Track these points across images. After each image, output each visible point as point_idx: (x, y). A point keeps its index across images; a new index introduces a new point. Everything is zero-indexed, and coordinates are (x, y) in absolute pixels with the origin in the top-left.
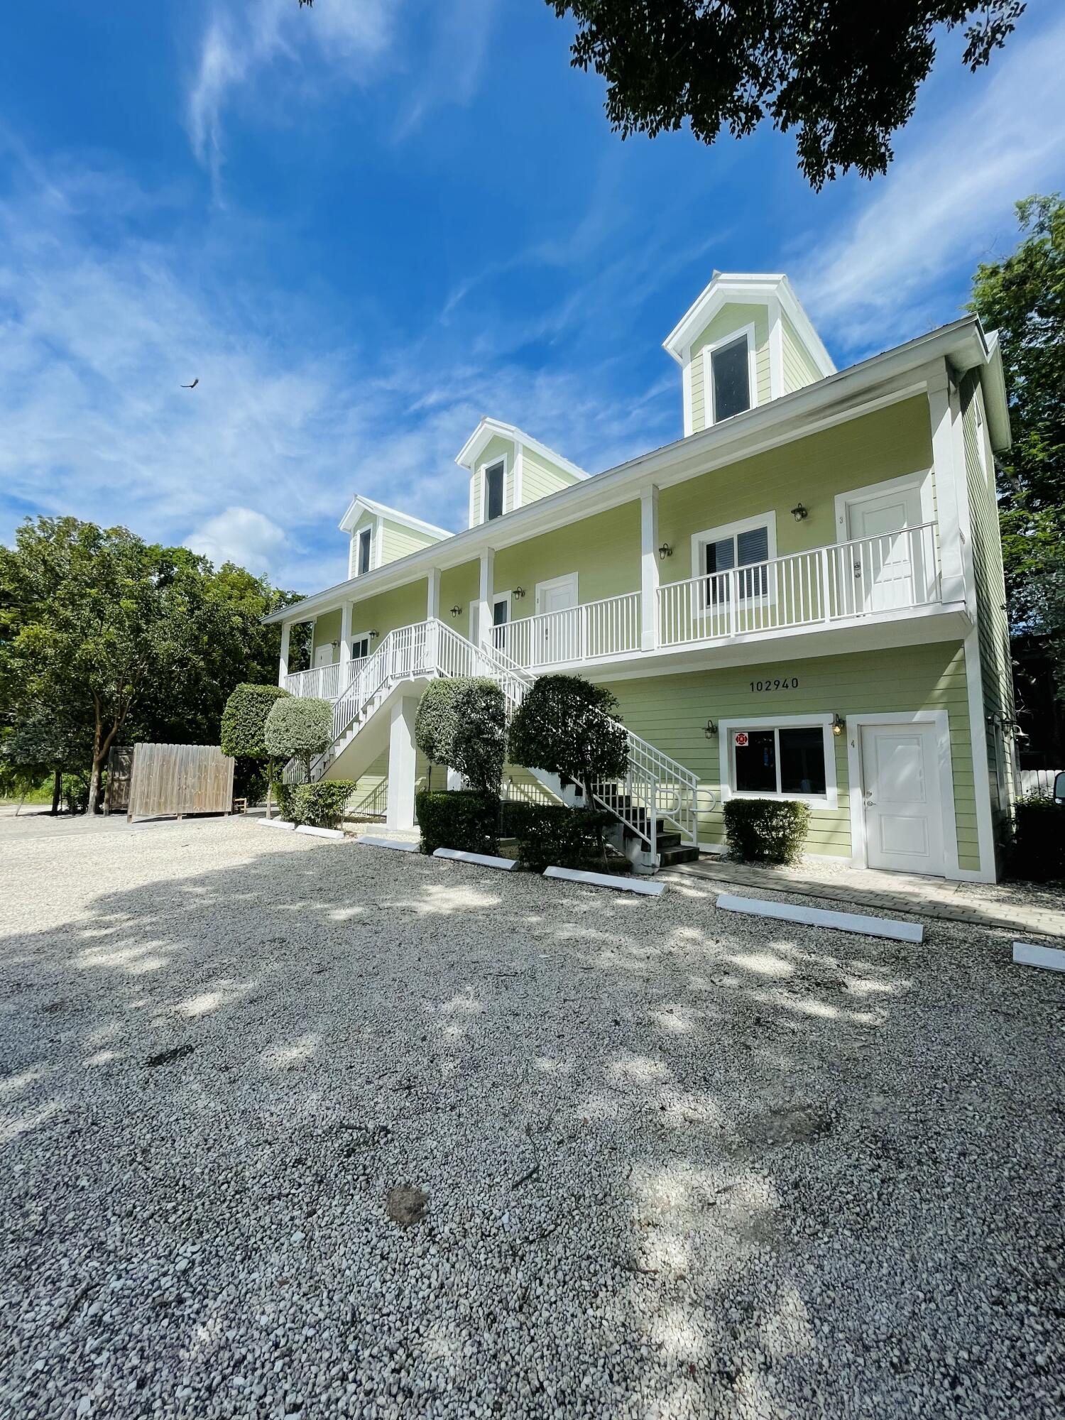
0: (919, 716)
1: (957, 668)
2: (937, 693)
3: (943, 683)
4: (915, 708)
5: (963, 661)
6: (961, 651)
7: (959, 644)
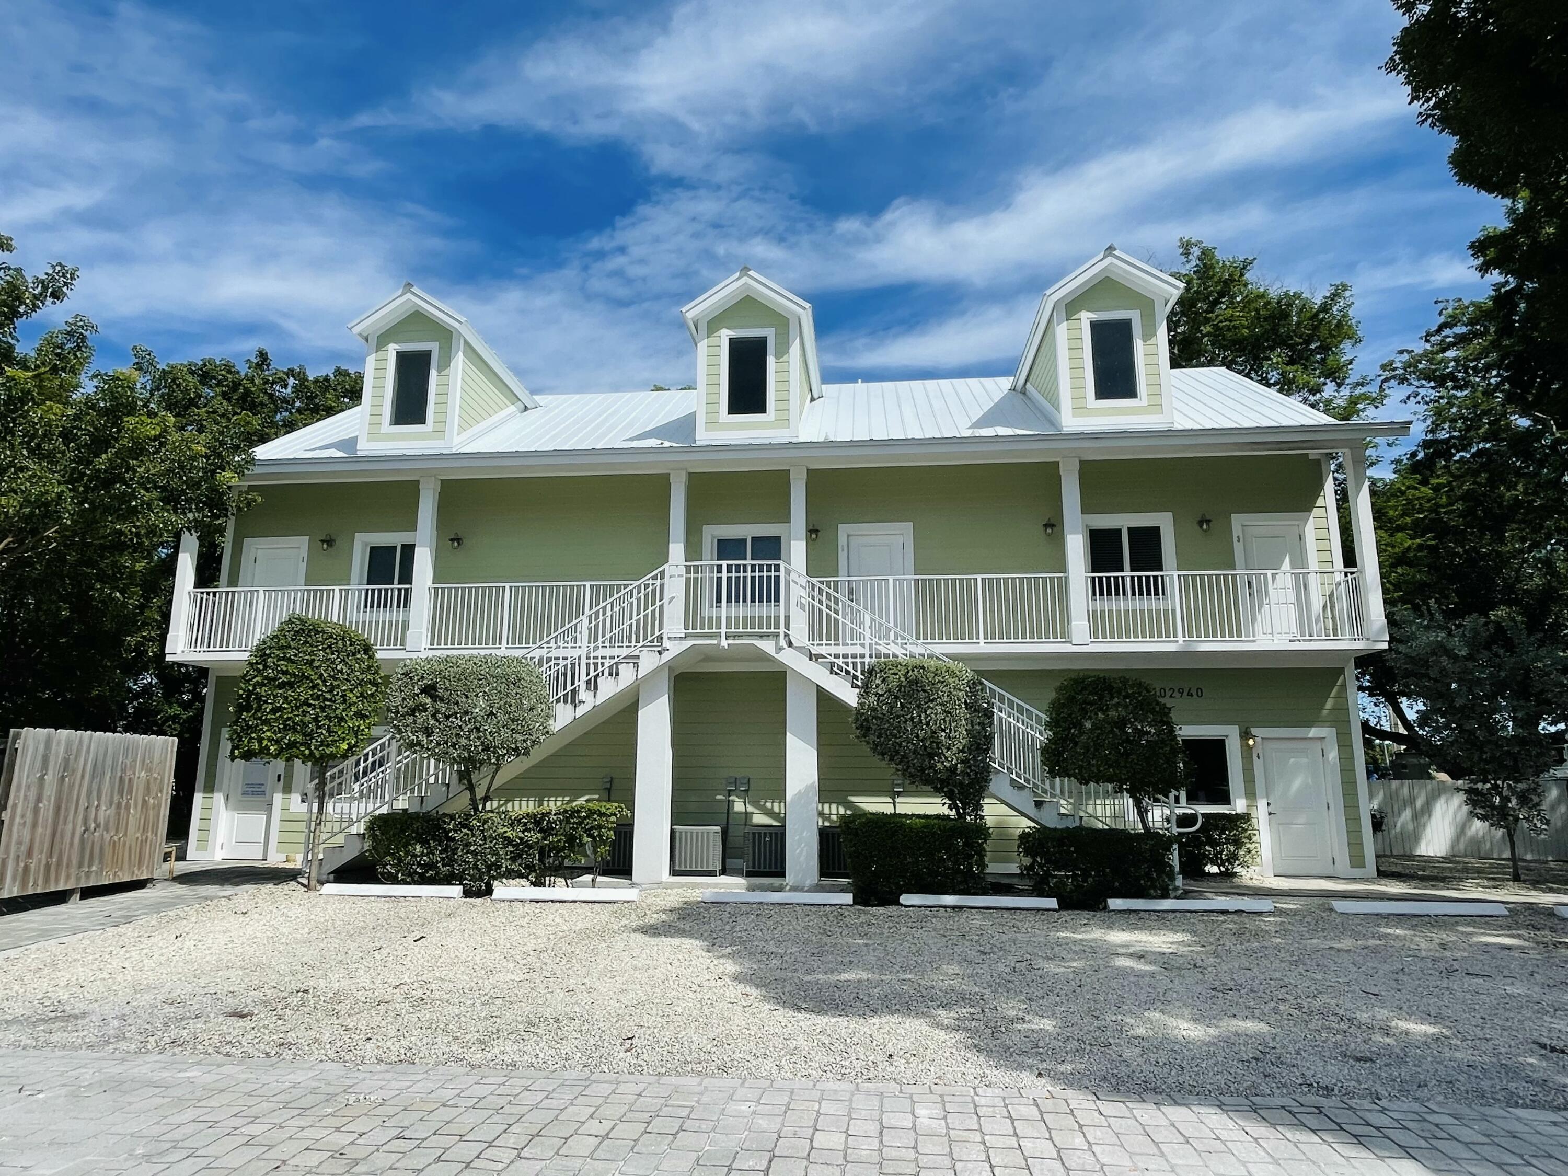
0: (1313, 732)
1: (1338, 692)
2: (1325, 712)
3: (1329, 704)
4: (1310, 724)
5: (1344, 686)
6: (1342, 677)
7: (1341, 671)
